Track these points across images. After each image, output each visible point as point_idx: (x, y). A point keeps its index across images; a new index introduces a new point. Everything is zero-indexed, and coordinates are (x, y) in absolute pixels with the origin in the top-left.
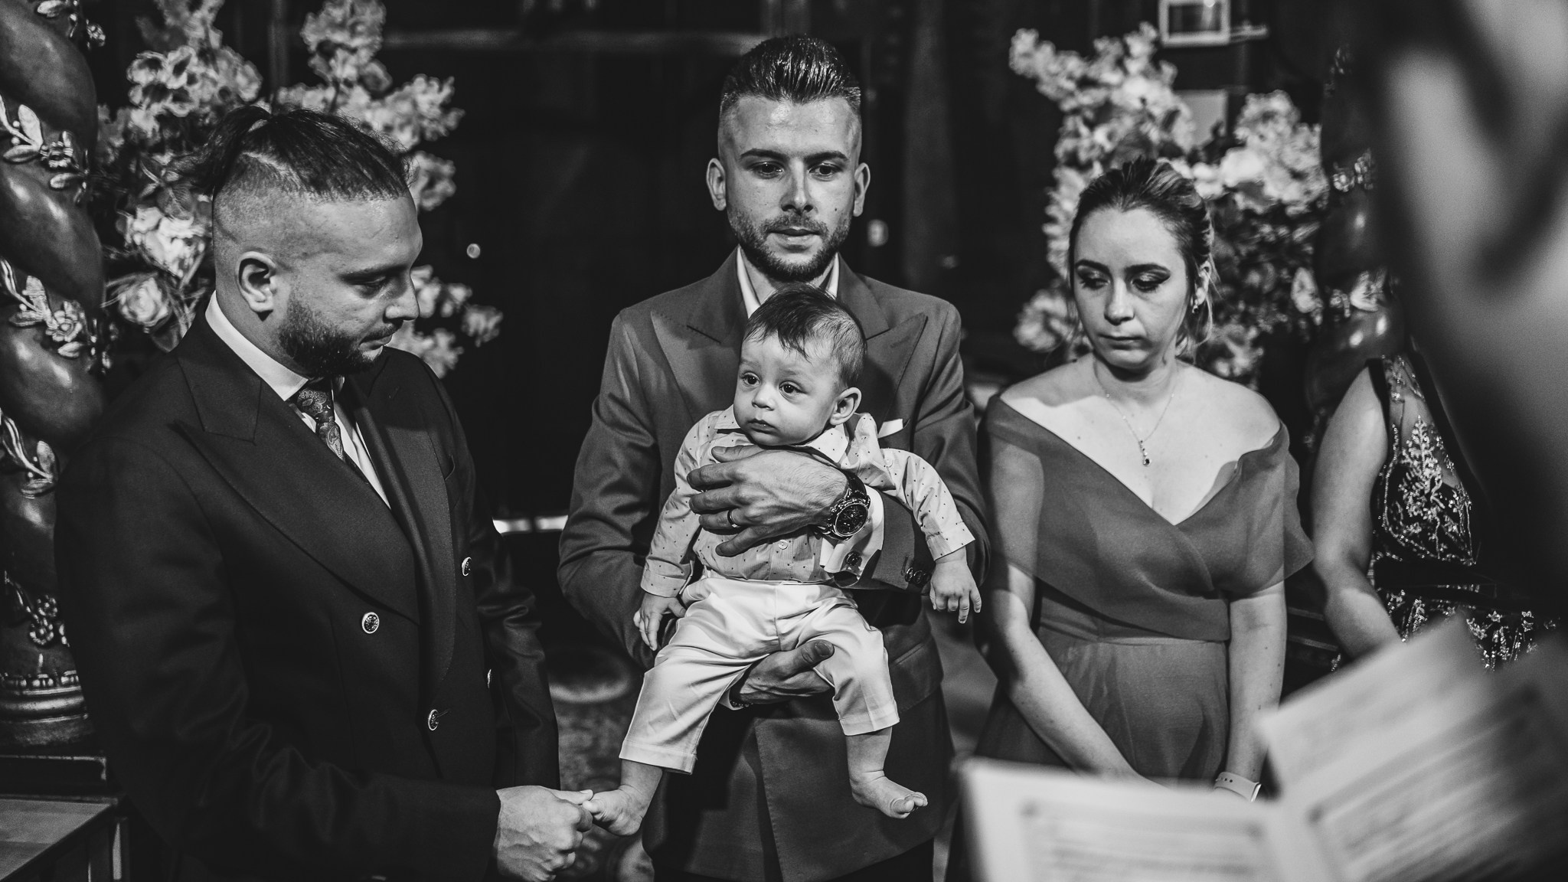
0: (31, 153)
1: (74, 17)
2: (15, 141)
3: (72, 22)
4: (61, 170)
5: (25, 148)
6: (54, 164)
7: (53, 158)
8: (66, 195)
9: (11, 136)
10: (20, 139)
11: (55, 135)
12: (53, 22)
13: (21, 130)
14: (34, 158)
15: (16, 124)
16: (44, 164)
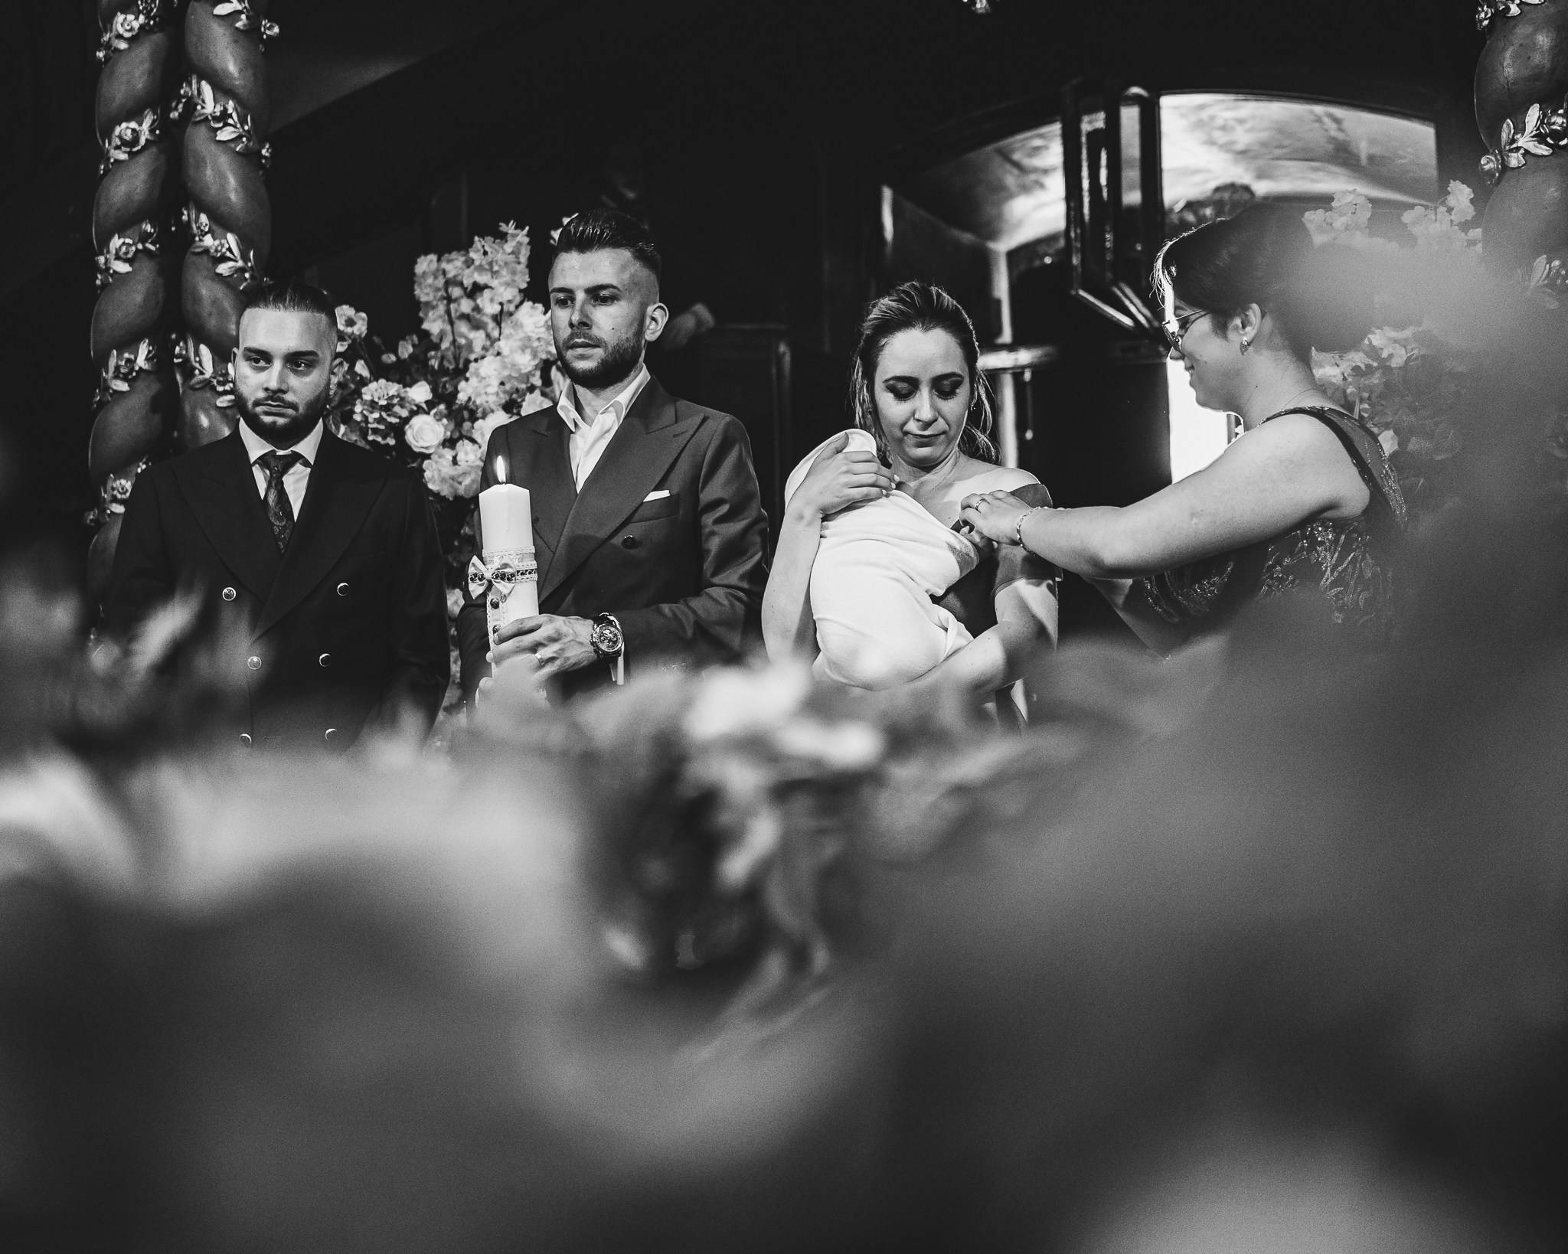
0: (205, 380)
1: (247, 275)
2: (197, 372)
3: (246, 279)
4: (225, 393)
5: (201, 377)
6: (220, 389)
7: (219, 383)
8: (229, 412)
9: (194, 368)
10: (200, 371)
11: (222, 366)
12: (229, 279)
13: (200, 363)
14: (207, 385)
15: (197, 359)
16: (214, 388)
